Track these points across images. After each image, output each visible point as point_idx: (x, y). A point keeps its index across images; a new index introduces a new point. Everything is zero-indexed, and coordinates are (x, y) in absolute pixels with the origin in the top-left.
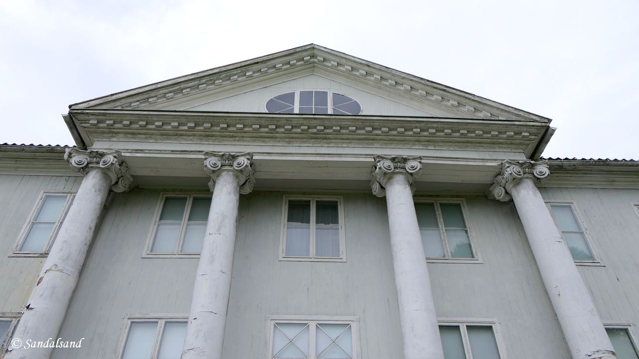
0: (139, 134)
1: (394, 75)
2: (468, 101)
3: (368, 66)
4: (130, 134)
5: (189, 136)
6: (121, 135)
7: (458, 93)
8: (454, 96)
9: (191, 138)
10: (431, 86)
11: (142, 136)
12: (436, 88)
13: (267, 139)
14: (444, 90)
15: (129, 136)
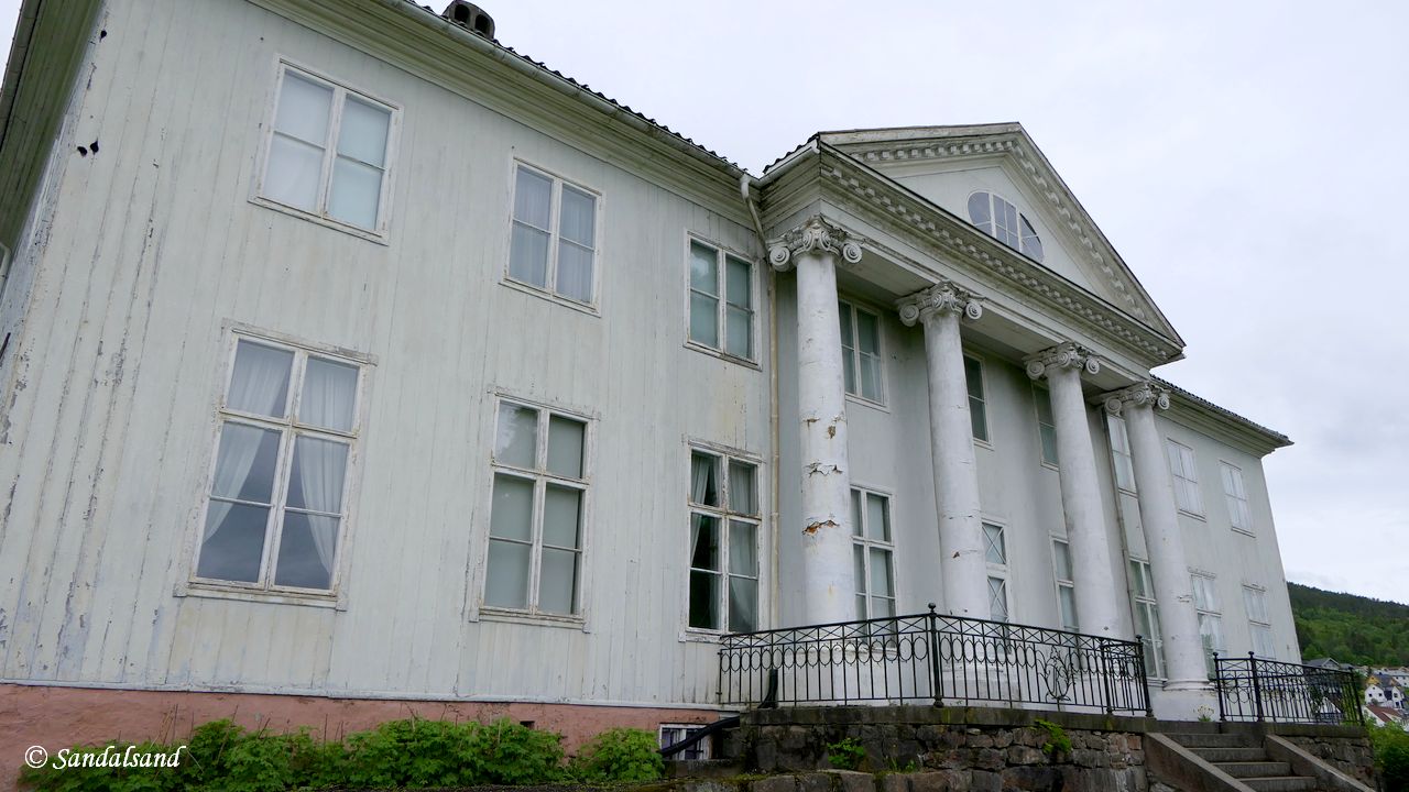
0: (871, 211)
1: (1085, 221)
2: (1134, 290)
3: (1066, 194)
4: (862, 206)
5: (918, 237)
6: (852, 205)
7: (1131, 277)
8: (1125, 279)
9: (919, 240)
10: (1112, 256)
11: (873, 216)
12: (1115, 260)
13: (982, 274)
14: (1121, 268)
15: (860, 209)
